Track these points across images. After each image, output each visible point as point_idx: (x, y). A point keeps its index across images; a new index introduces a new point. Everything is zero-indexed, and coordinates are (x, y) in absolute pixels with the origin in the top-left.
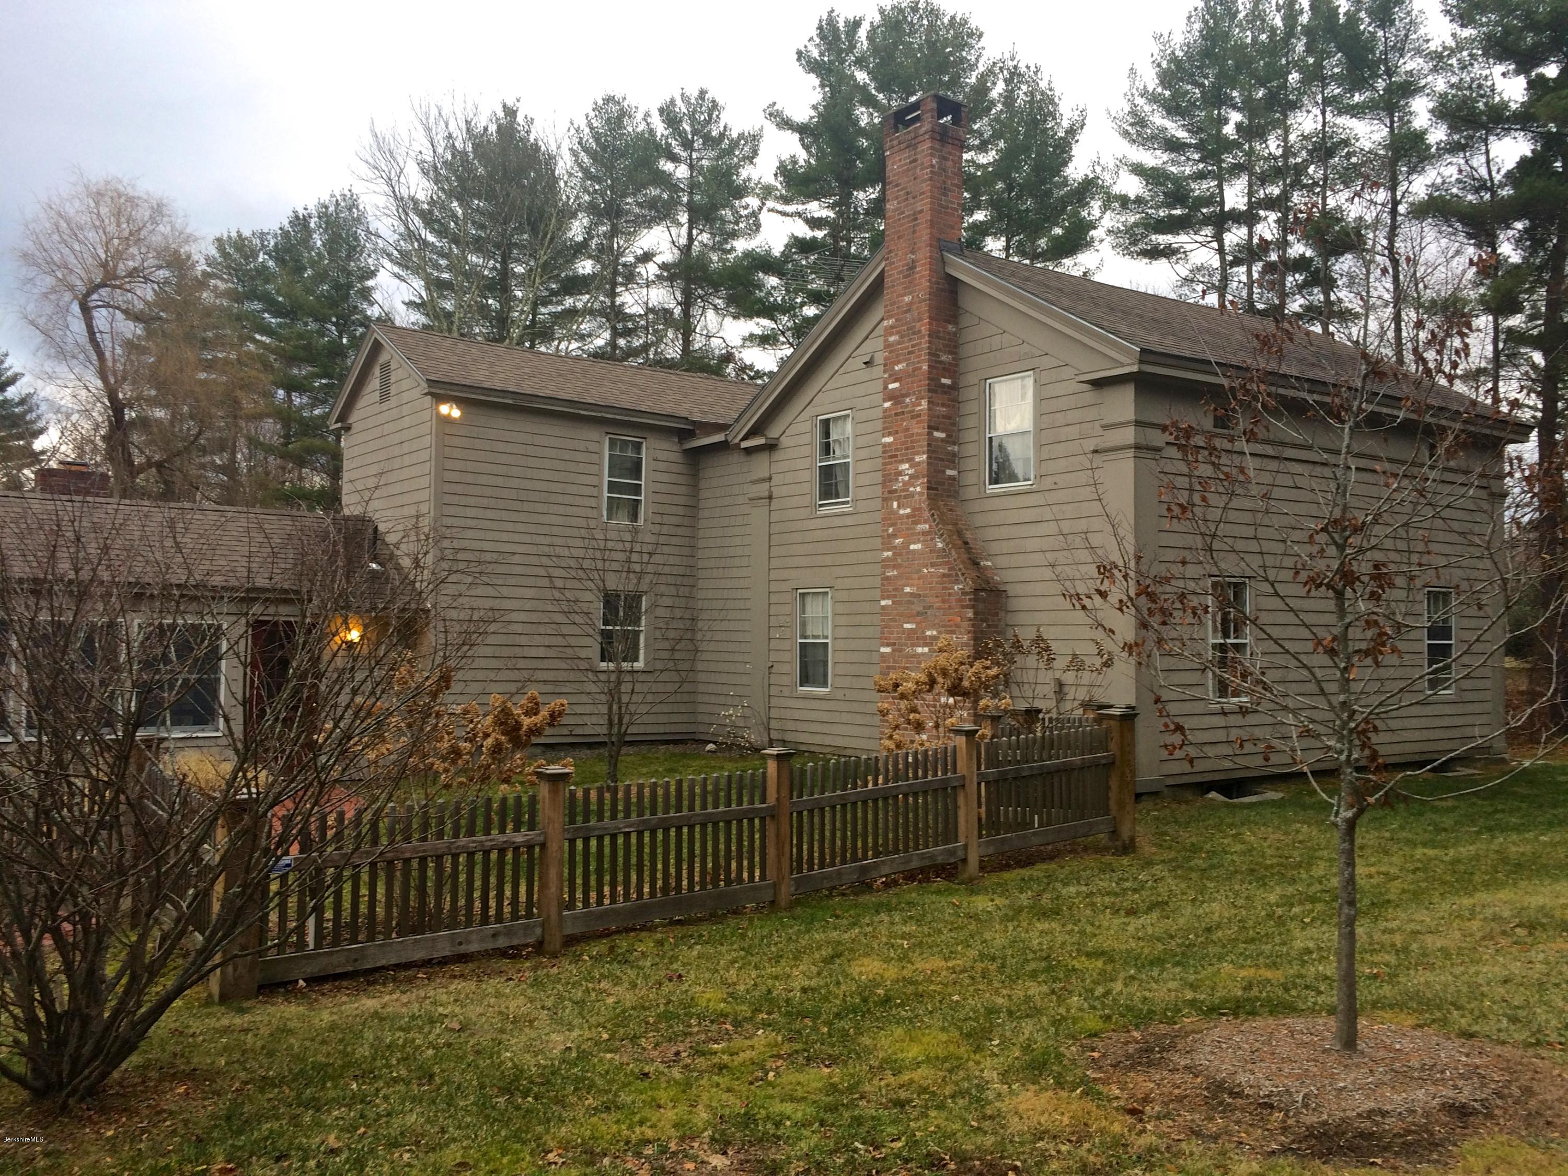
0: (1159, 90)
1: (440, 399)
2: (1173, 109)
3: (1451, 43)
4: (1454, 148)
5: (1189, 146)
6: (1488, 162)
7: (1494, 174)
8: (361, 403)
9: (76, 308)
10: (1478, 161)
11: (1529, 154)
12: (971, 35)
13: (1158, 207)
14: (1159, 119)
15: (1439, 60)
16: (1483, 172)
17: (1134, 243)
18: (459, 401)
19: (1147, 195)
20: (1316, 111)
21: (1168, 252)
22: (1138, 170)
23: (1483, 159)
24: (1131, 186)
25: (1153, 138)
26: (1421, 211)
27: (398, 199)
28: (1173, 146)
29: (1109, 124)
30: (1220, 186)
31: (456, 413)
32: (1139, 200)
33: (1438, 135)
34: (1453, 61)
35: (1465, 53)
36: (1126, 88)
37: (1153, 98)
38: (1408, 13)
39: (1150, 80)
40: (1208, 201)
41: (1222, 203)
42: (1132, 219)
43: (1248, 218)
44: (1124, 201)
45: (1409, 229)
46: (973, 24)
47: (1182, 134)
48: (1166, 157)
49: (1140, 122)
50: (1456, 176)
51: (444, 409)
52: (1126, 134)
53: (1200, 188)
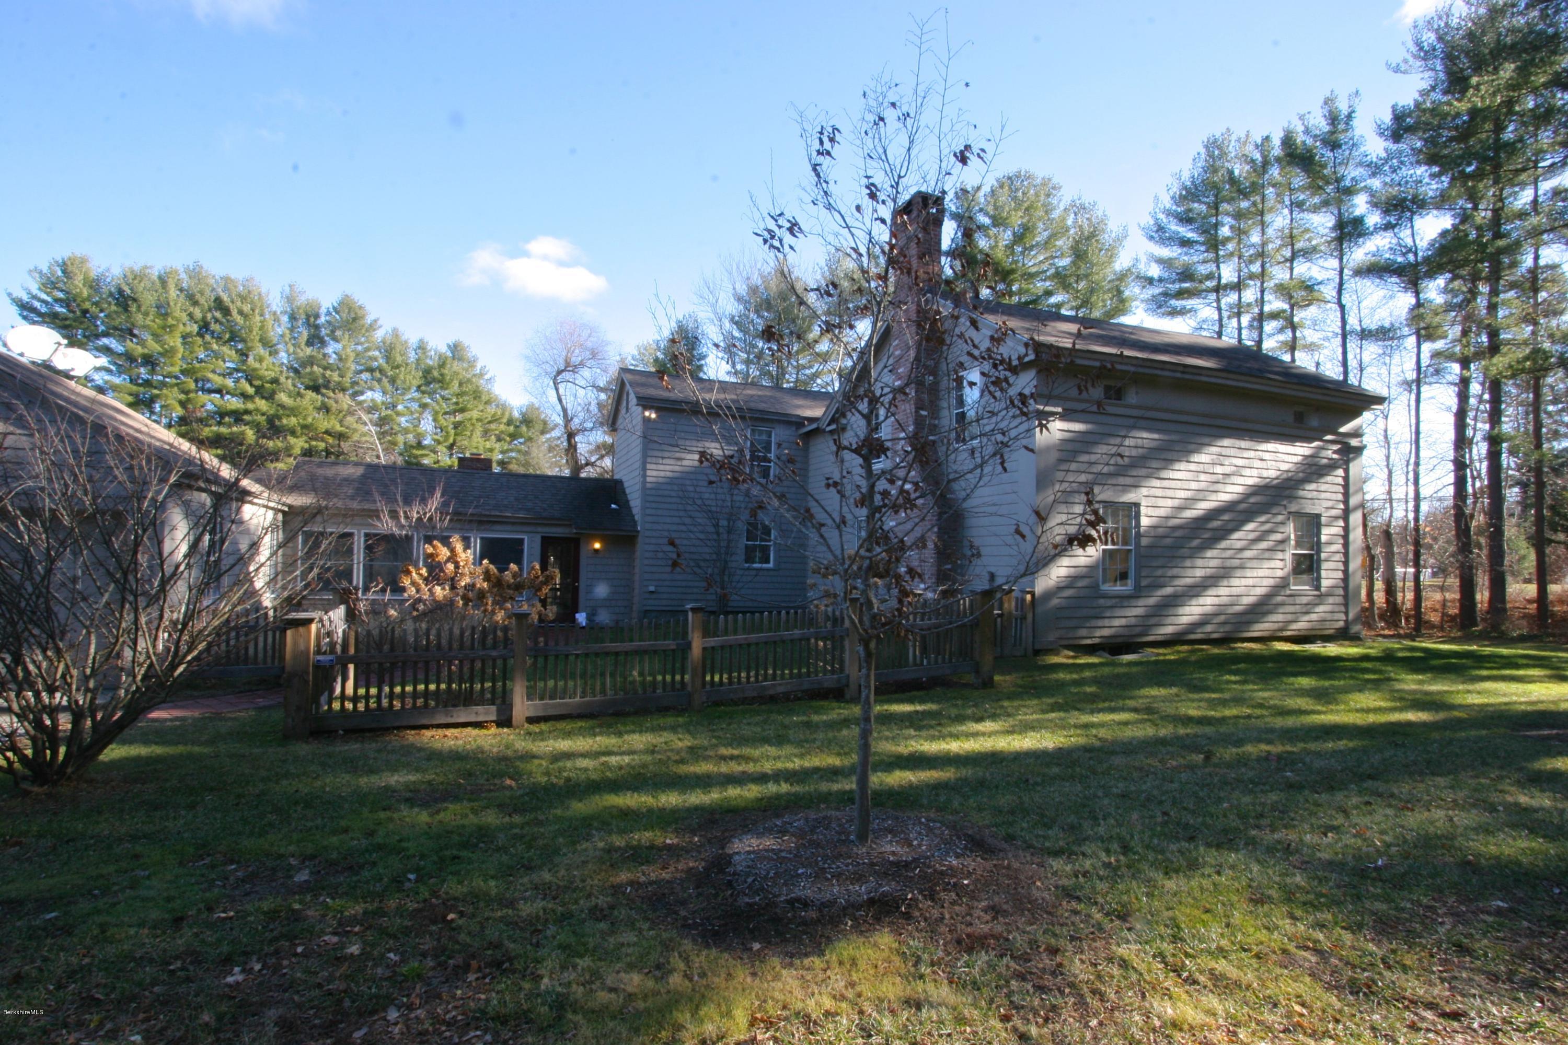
0: (1174, 207)
1: (645, 408)
2: (1185, 219)
3: (1384, 155)
4: (1388, 227)
5: (1196, 242)
6: (1413, 235)
7: (1417, 242)
8: (620, 416)
9: (551, 383)
10: (1405, 234)
11: (1449, 227)
12: (1054, 188)
13: (1173, 282)
14: (1174, 227)
15: (1375, 169)
16: (1409, 242)
17: (1160, 307)
18: (658, 410)
19: (1166, 275)
20: (1286, 211)
21: (1182, 312)
22: (1160, 261)
23: (1409, 232)
24: (1155, 271)
25: (1169, 238)
26: (1360, 272)
27: (716, 313)
28: (1185, 243)
29: (1140, 232)
30: (1218, 267)
31: (653, 416)
32: (1160, 280)
33: (1373, 219)
34: (1386, 168)
35: (1395, 161)
36: (1151, 209)
37: (1169, 213)
38: (1352, 139)
39: (1167, 203)
40: (1209, 277)
41: (1219, 278)
42: (1157, 291)
43: (1238, 287)
44: (1150, 281)
45: (1352, 284)
46: (1055, 180)
47: (1191, 235)
48: (1179, 251)
49: (1160, 229)
50: (1388, 246)
51: (647, 414)
52: (1151, 238)
53: (1203, 269)
